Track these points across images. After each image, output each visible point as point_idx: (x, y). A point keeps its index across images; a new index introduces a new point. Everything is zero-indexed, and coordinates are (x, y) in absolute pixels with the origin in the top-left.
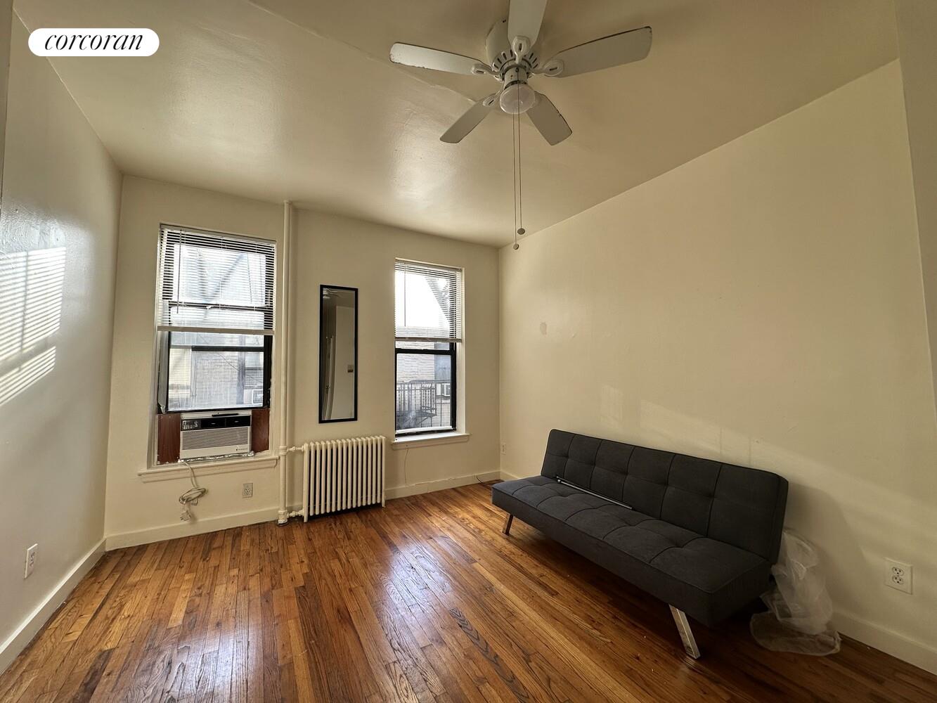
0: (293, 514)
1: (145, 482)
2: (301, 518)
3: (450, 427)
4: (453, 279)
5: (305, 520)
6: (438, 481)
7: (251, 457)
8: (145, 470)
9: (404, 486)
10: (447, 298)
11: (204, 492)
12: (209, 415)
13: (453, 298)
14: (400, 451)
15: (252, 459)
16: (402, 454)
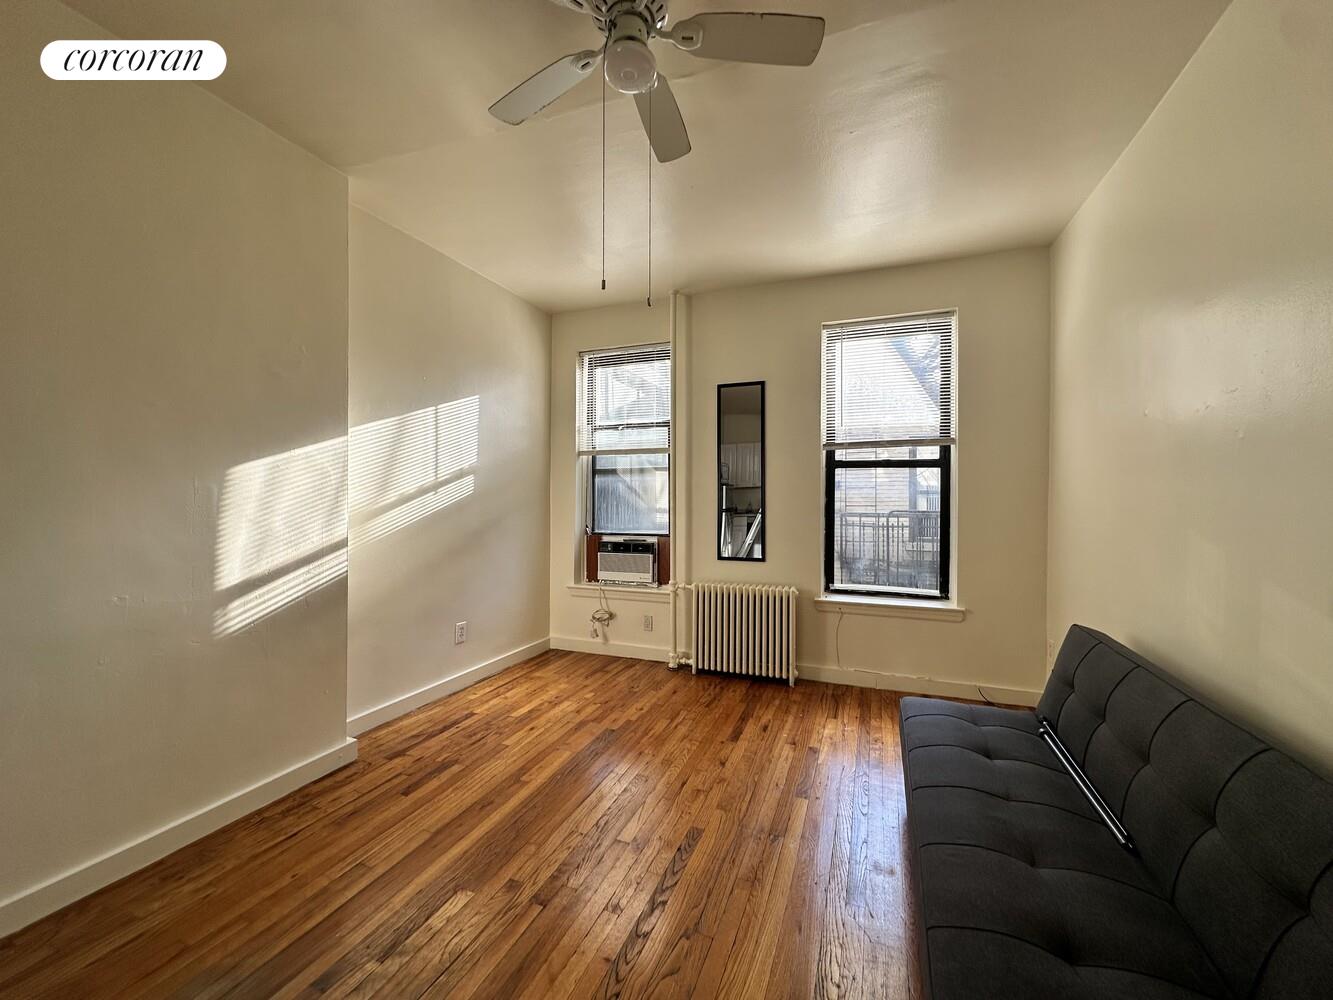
0: (683, 661)
1: (573, 596)
2: (689, 666)
3: (936, 593)
4: (945, 331)
5: (694, 672)
6: (897, 675)
7: (654, 588)
8: (572, 584)
9: (835, 668)
10: (935, 368)
11: (612, 616)
12: (620, 539)
13: (945, 367)
14: (830, 615)
15: (656, 591)
16: (832, 619)
